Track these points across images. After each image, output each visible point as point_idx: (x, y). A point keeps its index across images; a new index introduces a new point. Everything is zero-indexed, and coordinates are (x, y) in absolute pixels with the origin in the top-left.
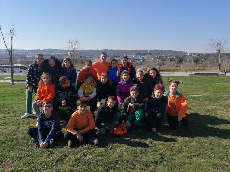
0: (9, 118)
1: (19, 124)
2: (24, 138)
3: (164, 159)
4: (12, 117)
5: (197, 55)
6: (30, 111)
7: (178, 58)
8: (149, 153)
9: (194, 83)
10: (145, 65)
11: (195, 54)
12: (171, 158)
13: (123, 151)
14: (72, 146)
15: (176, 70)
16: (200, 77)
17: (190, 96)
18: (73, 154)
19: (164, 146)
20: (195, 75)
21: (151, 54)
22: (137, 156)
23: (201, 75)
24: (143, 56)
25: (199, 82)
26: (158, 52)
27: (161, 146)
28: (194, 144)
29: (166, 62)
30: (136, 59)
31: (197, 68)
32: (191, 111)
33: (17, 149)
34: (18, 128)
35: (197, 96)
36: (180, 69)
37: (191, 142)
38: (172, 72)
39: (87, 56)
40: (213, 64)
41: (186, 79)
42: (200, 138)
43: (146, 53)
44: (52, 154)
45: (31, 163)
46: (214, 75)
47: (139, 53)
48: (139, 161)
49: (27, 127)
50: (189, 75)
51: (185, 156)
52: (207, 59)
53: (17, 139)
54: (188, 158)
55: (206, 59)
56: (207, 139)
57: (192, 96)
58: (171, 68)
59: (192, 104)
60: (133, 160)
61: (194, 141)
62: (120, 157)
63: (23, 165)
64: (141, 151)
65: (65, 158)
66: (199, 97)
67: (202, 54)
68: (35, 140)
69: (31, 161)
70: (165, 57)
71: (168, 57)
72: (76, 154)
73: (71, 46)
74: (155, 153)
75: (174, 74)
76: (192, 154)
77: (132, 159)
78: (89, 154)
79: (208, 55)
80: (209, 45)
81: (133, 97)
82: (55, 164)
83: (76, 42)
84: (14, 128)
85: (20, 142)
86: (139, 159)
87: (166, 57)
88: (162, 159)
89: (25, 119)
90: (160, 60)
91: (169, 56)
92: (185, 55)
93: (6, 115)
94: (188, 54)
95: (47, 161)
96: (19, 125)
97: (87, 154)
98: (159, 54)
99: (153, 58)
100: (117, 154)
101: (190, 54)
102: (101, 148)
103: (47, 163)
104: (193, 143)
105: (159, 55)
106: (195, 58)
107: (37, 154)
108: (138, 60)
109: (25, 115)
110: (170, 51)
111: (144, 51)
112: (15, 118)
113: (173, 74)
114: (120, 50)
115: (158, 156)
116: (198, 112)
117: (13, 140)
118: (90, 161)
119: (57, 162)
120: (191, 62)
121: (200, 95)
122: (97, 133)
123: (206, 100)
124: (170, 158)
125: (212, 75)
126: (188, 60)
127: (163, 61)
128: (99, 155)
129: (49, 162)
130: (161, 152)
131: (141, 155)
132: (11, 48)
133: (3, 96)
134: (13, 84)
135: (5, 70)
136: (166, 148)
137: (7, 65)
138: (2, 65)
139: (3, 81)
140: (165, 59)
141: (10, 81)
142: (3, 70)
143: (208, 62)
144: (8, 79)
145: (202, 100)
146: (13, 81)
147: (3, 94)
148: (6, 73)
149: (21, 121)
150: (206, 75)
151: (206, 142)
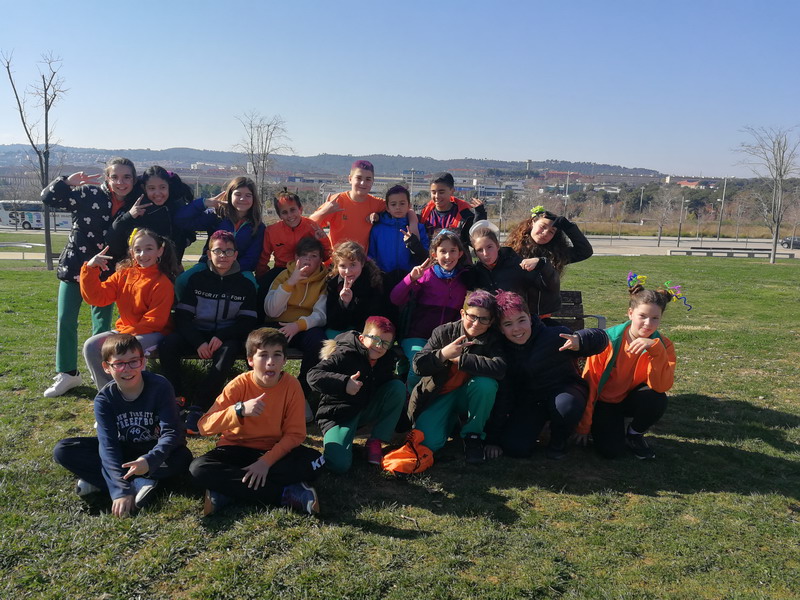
0: (1, 393)
1: (33, 419)
2: (39, 476)
3: (570, 578)
4: (14, 390)
5: (700, 184)
7: (631, 191)
8: (514, 553)
9: (685, 281)
10: (514, 214)
11: (690, 180)
12: (598, 574)
15: (622, 234)
16: (708, 260)
17: (673, 329)
18: (218, 548)
19: (572, 525)
20: (689, 253)
21: (536, 175)
22: (464, 565)
23: (710, 254)
24: (507, 183)
25: (704, 279)
26: (559, 169)
27: (561, 526)
28: (689, 518)
29: (588, 205)
30: (484, 193)
31: (697, 229)
32: (676, 388)
33: (6, 517)
34: (26, 434)
35: (695, 328)
36: (636, 232)
37: (678, 511)
38: (608, 243)
39: (311, 175)
40: (753, 218)
41: (656, 266)
42: (712, 493)
43: (519, 171)
44: (137, 542)
45: (48, 581)
46: (756, 255)
47: (495, 170)
48: (474, 583)
49: (60, 430)
50: (669, 254)
51: (652, 570)
52: (734, 197)
53: (13, 477)
54: (668, 576)
55: (729, 198)
56: (740, 501)
57: (679, 327)
58: (604, 225)
60: (450, 580)
61: (691, 508)
62: (398, 566)
63: (19, 587)
64: (482, 545)
65: (183, 563)
66: (706, 335)
67: (718, 182)
69: (50, 573)
70: (585, 189)
71: (595, 189)
72: (230, 548)
74: (536, 551)
75: (614, 247)
76: (682, 562)
77: (447, 577)
78: (279, 549)
79: (738, 184)
80: (744, 148)
82: (144, 587)
83: (274, 127)
84: (12, 433)
85: (23, 490)
86: (471, 575)
87: (588, 187)
88: (564, 578)
89: (59, 401)
90: (566, 197)
91: (599, 186)
92: (656, 181)
94: (668, 180)
95: (111, 575)
96: (29, 423)
97: (273, 547)
98: (563, 177)
99: (541, 191)
100: (389, 554)
101: (676, 180)
102: (327, 524)
103: (110, 583)
104: (687, 517)
105: (564, 181)
106: (693, 192)
107: (77, 543)
108: (489, 194)
110: (605, 166)
111: (513, 163)
112: (23, 394)
113: (610, 246)
114: (427, 159)
115: (547, 566)
116: (702, 392)
118: (282, 580)
119: (153, 578)
120: (676, 206)
121: (707, 328)
122: (315, 465)
123: (733, 347)
124: (593, 576)
125: (751, 255)
126: (667, 199)
127: (578, 200)
128: (318, 554)
129: (120, 577)
130: (559, 549)
131: (480, 561)
132: (47, 140)
133: (9, 308)
134: (51, 267)
135: (27, 219)
136: (582, 535)
137: (33, 202)
138: (17, 201)
139: (18, 256)
140: (585, 195)
141: (42, 256)
142: (19, 217)
143: (738, 208)
144: (34, 250)
145: (716, 346)
146: (50, 256)
147: (9, 301)
148: (30, 228)
149: (41, 409)
150: (730, 255)
151: (733, 514)
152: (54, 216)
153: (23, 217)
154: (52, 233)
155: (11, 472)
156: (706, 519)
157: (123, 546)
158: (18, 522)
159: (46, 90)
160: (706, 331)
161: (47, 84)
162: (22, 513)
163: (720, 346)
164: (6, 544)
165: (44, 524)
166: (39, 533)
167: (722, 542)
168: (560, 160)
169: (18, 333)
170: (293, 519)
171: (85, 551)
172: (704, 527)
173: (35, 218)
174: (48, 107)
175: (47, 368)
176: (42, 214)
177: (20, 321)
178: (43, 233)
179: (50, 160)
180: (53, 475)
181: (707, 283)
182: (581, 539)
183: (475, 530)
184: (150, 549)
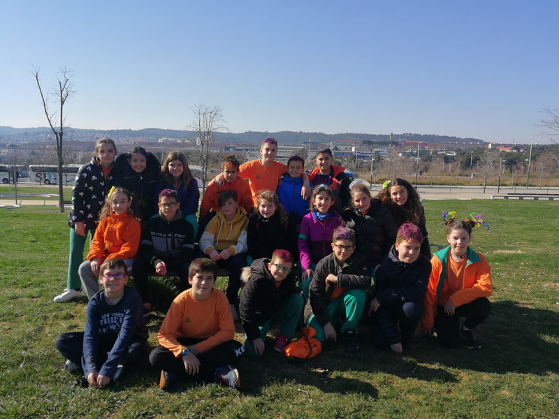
0: (25, 300)
1: (46, 318)
2: (48, 359)
4: (33, 297)
5: (513, 149)
6: (75, 285)
7: (464, 154)
9: (503, 218)
10: (381, 171)
11: (506, 146)
13: (307, 406)
14: (171, 388)
15: (458, 184)
16: (521, 202)
17: (495, 252)
18: (169, 412)
19: (420, 398)
20: (506, 197)
21: (396, 144)
23: (521, 198)
24: (376, 150)
25: (517, 216)
26: (413, 139)
27: (412, 398)
29: (434, 164)
30: (360, 157)
31: (512, 181)
32: (496, 296)
33: (24, 388)
34: (40, 330)
35: (511, 252)
36: (468, 183)
37: (497, 388)
38: (448, 190)
39: (241, 146)
40: (552, 172)
41: (483, 207)
42: (522, 375)
43: (384, 141)
44: (113, 407)
46: (555, 199)
47: (368, 141)
49: (63, 327)
50: (492, 198)
52: (537, 158)
53: (30, 359)
55: (534, 159)
56: (543, 380)
57: (499, 251)
58: (445, 178)
59: (499, 276)
61: (506, 386)
64: (355, 412)
66: (518, 257)
67: (526, 147)
68: (75, 365)
70: (431, 153)
71: (439, 153)
72: (177, 412)
73: (202, 123)
74: (394, 416)
75: (453, 193)
78: (212, 413)
79: (540, 149)
80: (543, 124)
81: (340, 258)
83: (215, 113)
84: (31, 328)
85: (37, 370)
87: (433, 152)
89: (63, 306)
90: (418, 159)
91: (441, 151)
92: (481, 147)
93: (18, 292)
94: (490, 146)
96: (43, 321)
97: (208, 412)
98: (415, 145)
99: (400, 155)
100: (289, 418)
101: (495, 146)
102: (246, 395)
104: (504, 392)
105: (416, 147)
106: (508, 154)
107: (72, 408)
108: (364, 157)
109: (63, 294)
110: (444, 137)
111: (380, 136)
112: (40, 301)
113: (450, 193)
114: (320, 134)
116: (514, 299)
117: (19, 363)
120: (496, 164)
121: (519, 252)
122: (238, 352)
123: (537, 266)
125: (551, 199)
126: (489, 160)
127: (427, 160)
128: (239, 417)
130: (411, 415)
132: (62, 124)
133: (33, 239)
134: (63, 210)
135: (47, 178)
136: (427, 405)
137: (51, 166)
138: (41, 166)
139: (41, 203)
140: (431, 157)
141: (57, 203)
142: (42, 176)
143: (541, 165)
144: (52, 198)
145: (525, 265)
146: (62, 203)
147: (34, 234)
148: (50, 184)
149: (51, 311)
150: (536, 199)
151: (538, 390)
152: (66, 175)
153: (45, 176)
154: (64, 187)
155: (29, 356)
156: (517, 393)
157: (103, 410)
158: (32, 392)
159: (62, 91)
160: (518, 254)
161: (63, 87)
162: (35, 386)
163: (528, 266)
164: (24, 408)
165: (50, 394)
166: (46, 400)
167: (530, 411)
168: (413, 133)
169: (38, 257)
170: (221, 391)
171: (77, 413)
172: (516, 399)
173: (53, 177)
174: (62, 103)
175: (56, 282)
176: (58, 174)
177: (41, 248)
178: (58, 187)
179: (64, 137)
180: (58, 359)
181: (520, 219)
182: (427, 408)
183: (350, 400)
184: (122, 412)
